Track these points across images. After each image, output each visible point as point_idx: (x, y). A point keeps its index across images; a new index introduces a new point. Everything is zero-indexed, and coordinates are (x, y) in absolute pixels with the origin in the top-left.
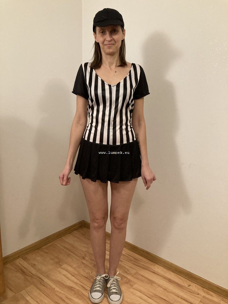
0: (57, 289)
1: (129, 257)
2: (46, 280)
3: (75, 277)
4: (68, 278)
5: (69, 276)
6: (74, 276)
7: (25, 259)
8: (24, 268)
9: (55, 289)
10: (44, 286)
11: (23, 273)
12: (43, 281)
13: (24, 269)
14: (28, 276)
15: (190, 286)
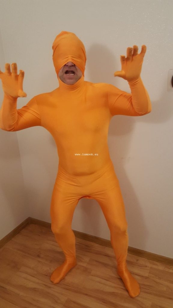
6: (34, 277)
15: (138, 260)
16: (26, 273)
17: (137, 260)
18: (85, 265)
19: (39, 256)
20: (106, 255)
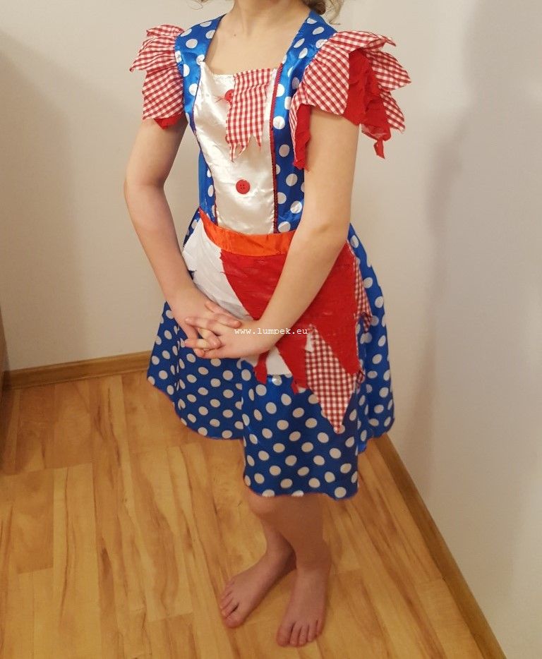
0: (130, 505)
1: (379, 508)
2: (126, 466)
3: (192, 494)
4: (175, 487)
5: (182, 481)
7: (127, 384)
8: (109, 407)
9: (126, 500)
10: (111, 480)
11: (98, 420)
12: (120, 464)
13: (106, 410)
14: (101, 434)
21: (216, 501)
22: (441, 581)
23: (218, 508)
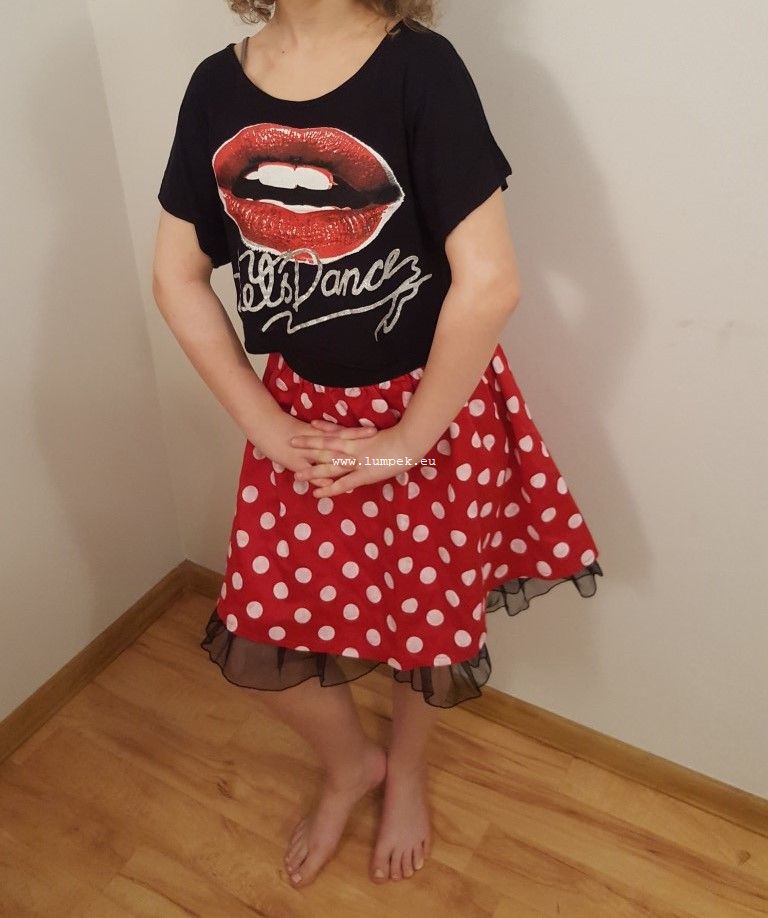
15: (748, 856)
16: (158, 888)
17: (745, 857)
18: (458, 861)
19: (224, 791)
20: (571, 813)
21: (246, 901)
22: (575, 762)
23: (258, 907)
